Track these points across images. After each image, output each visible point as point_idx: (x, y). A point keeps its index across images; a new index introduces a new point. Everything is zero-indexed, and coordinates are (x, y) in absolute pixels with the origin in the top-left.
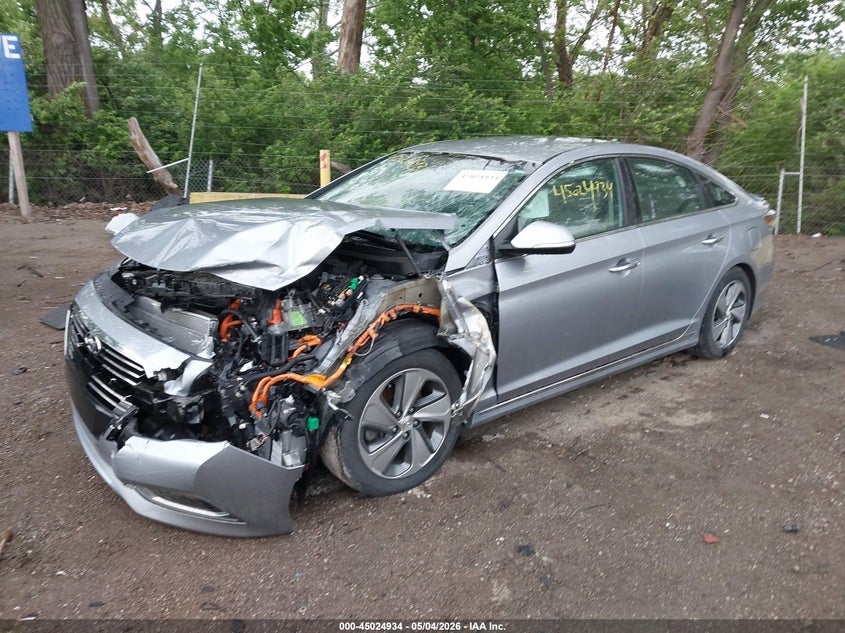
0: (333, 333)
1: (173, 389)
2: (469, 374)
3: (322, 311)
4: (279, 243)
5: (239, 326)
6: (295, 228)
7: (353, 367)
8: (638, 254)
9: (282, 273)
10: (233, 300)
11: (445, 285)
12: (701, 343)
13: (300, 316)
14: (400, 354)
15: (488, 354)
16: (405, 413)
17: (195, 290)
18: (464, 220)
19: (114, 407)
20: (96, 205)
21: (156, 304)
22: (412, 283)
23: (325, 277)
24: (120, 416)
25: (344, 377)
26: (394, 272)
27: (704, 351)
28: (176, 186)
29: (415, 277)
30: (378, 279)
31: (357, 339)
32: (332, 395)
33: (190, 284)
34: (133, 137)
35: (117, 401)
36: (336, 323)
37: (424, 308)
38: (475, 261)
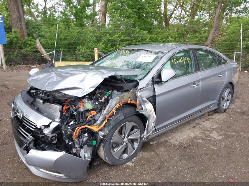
0: (100, 111)
1: (46, 131)
2: (147, 124)
3: (97, 103)
4: (82, 81)
5: (69, 108)
6: (88, 76)
7: (108, 123)
8: (199, 81)
9: (83, 91)
10: (67, 100)
11: (139, 94)
12: (218, 108)
13: (90, 105)
14: (123, 118)
15: (154, 117)
16: (126, 137)
17: (54, 97)
18: (143, 71)
19: (26, 138)
20: (27, 66)
21: (41, 101)
22: (127, 93)
23: (98, 91)
24: (28, 141)
25: (105, 126)
26: (120, 89)
27: (219, 111)
28: (51, 59)
29: (128, 91)
30: (115, 91)
31: (109, 113)
32: (101, 133)
33: (53, 95)
34: (37, 45)
35: (27, 136)
36: (102, 107)
37: (131, 102)
38: (147, 85)
